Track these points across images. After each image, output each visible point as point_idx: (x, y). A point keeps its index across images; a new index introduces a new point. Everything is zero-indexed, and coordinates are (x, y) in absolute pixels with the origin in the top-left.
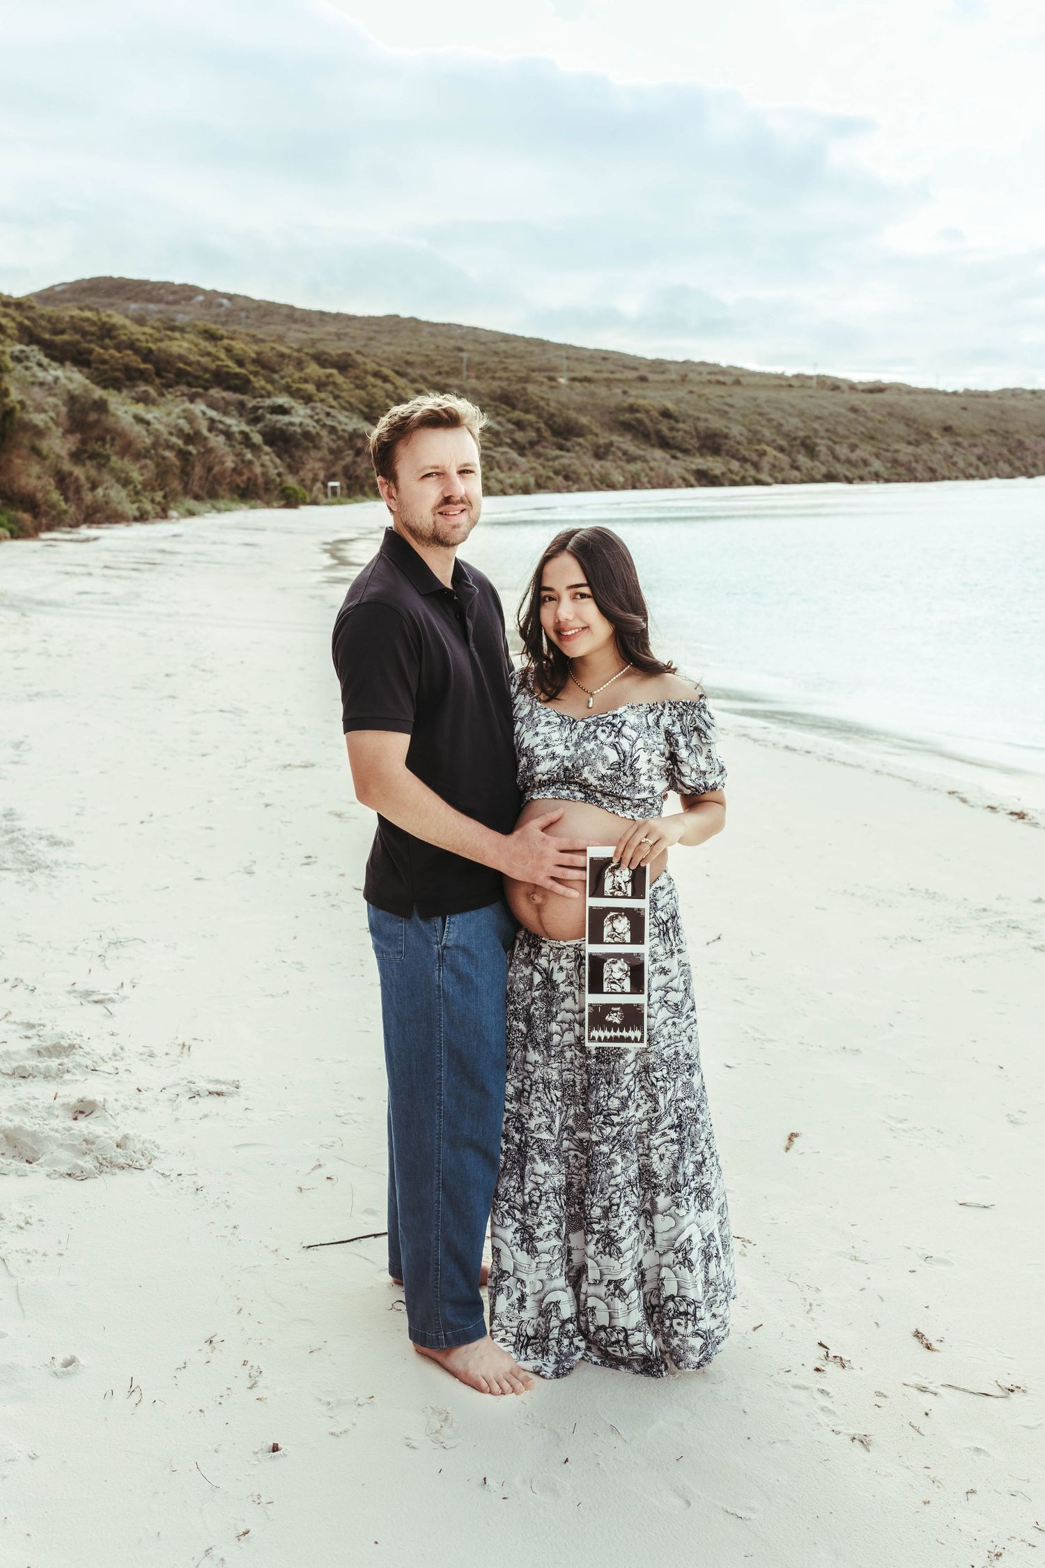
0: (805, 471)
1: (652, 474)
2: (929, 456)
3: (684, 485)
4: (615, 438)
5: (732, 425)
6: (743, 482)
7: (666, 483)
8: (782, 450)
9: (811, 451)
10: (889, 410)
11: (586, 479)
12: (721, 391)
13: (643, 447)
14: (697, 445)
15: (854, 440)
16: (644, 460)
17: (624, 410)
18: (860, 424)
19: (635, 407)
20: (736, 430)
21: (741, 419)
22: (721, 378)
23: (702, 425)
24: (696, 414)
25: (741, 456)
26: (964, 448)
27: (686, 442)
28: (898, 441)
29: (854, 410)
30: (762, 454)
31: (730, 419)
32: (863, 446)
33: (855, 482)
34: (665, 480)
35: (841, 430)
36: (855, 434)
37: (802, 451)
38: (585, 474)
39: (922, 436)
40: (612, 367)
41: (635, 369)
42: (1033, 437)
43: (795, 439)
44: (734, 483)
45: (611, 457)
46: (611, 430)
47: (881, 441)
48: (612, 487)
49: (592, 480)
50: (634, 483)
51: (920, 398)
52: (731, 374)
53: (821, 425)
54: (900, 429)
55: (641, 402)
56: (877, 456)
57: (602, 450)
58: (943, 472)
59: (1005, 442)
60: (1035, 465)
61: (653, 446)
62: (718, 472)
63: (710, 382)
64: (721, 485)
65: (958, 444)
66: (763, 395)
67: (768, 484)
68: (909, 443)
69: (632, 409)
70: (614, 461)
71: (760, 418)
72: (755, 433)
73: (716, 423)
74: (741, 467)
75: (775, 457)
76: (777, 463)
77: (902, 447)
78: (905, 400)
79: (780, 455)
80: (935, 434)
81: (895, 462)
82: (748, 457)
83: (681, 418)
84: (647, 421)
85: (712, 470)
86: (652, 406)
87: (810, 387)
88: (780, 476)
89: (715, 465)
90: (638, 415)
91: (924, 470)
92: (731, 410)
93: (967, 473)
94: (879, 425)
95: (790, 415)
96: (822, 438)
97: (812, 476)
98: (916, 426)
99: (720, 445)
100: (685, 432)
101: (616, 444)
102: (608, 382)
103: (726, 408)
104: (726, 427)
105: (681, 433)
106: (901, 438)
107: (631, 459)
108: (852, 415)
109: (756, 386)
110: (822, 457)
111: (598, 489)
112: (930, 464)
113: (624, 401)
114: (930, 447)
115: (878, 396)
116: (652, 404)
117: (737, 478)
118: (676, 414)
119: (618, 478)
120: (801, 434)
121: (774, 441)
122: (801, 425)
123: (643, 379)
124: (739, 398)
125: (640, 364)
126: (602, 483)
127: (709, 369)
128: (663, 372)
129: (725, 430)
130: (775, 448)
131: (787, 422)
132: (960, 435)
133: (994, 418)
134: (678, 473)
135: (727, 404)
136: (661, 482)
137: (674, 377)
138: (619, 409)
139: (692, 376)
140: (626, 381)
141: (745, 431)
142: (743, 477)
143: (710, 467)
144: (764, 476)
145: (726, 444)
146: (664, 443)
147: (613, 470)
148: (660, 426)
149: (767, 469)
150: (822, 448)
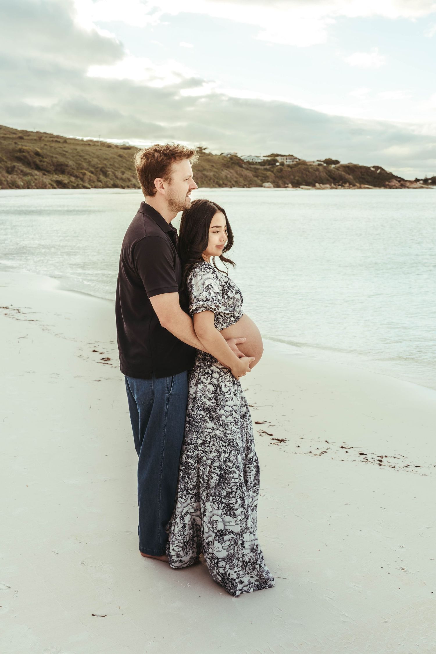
0: (104, 183)
1: (37, 182)
3: (51, 188)
4: (16, 164)
5: (68, 160)
6: (77, 187)
7: (43, 186)
8: (92, 172)
9: (105, 174)
11: (5, 183)
12: (60, 145)
13: (28, 169)
14: (53, 169)
15: (123, 169)
16: (31, 175)
17: (17, 151)
18: (124, 162)
19: (22, 150)
20: (71, 163)
21: (72, 158)
22: (59, 140)
23: (54, 160)
24: (51, 154)
25: (75, 175)
27: (48, 167)
29: (120, 156)
30: (84, 174)
31: (67, 158)
32: (127, 172)
33: (126, 188)
34: (42, 185)
35: (116, 165)
37: (101, 173)
38: (5, 181)
40: (5, 133)
41: (15, 134)
42: (196, 171)
43: (97, 168)
44: (74, 187)
45: (15, 173)
46: (11, 160)
48: (18, 187)
49: (8, 184)
50: (28, 186)
52: (61, 138)
53: (107, 162)
55: (24, 147)
56: (134, 177)
57: (10, 169)
61: (32, 169)
62: (66, 182)
63: (53, 141)
64: (68, 188)
66: (79, 148)
67: (89, 188)
69: (21, 151)
70: (17, 175)
71: (80, 158)
72: (79, 164)
73: (62, 159)
74: (75, 180)
75: (90, 176)
76: (91, 179)
79: (92, 175)
82: (78, 175)
83: (44, 156)
84: (29, 157)
85: (63, 181)
86: (30, 150)
87: (98, 146)
88: (94, 186)
89: (65, 179)
90: (24, 154)
92: (67, 154)
95: (93, 157)
96: (109, 168)
97: (108, 185)
99: (64, 170)
100: (47, 163)
101: (16, 167)
102: (5, 138)
103: (64, 153)
104: (66, 161)
105: (45, 163)
107: (25, 174)
108: (120, 159)
109: (73, 144)
110: (111, 177)
111: (11, 188)
113: (17, 147)
117: (75, 185)
118: (42, 154)
119: (20, 183)
120: (100, 166)
121: (88, 169)
122: (99, 162)
123: (21, 138)
124: (68, 148)
126: (13, 185)
127: (49, 136)
128: (29, 136)
129: (66, 163)
130: (89, 172)
131: (93, 160)
134: (48, 182)
135: (64, 151)
136: (41, 186)
137: (35, 138)
138: (14, 151)
139: (43, 138)
140: (13, 139)
141: (75, 164)
142: (78, 185)
143: (61, 180)
144: (87, 185)
145: (67, 169)
146: (38, 168)
147: (17, 179)
148: (35, 160)
149: (87, 181)
150: (110, 172)
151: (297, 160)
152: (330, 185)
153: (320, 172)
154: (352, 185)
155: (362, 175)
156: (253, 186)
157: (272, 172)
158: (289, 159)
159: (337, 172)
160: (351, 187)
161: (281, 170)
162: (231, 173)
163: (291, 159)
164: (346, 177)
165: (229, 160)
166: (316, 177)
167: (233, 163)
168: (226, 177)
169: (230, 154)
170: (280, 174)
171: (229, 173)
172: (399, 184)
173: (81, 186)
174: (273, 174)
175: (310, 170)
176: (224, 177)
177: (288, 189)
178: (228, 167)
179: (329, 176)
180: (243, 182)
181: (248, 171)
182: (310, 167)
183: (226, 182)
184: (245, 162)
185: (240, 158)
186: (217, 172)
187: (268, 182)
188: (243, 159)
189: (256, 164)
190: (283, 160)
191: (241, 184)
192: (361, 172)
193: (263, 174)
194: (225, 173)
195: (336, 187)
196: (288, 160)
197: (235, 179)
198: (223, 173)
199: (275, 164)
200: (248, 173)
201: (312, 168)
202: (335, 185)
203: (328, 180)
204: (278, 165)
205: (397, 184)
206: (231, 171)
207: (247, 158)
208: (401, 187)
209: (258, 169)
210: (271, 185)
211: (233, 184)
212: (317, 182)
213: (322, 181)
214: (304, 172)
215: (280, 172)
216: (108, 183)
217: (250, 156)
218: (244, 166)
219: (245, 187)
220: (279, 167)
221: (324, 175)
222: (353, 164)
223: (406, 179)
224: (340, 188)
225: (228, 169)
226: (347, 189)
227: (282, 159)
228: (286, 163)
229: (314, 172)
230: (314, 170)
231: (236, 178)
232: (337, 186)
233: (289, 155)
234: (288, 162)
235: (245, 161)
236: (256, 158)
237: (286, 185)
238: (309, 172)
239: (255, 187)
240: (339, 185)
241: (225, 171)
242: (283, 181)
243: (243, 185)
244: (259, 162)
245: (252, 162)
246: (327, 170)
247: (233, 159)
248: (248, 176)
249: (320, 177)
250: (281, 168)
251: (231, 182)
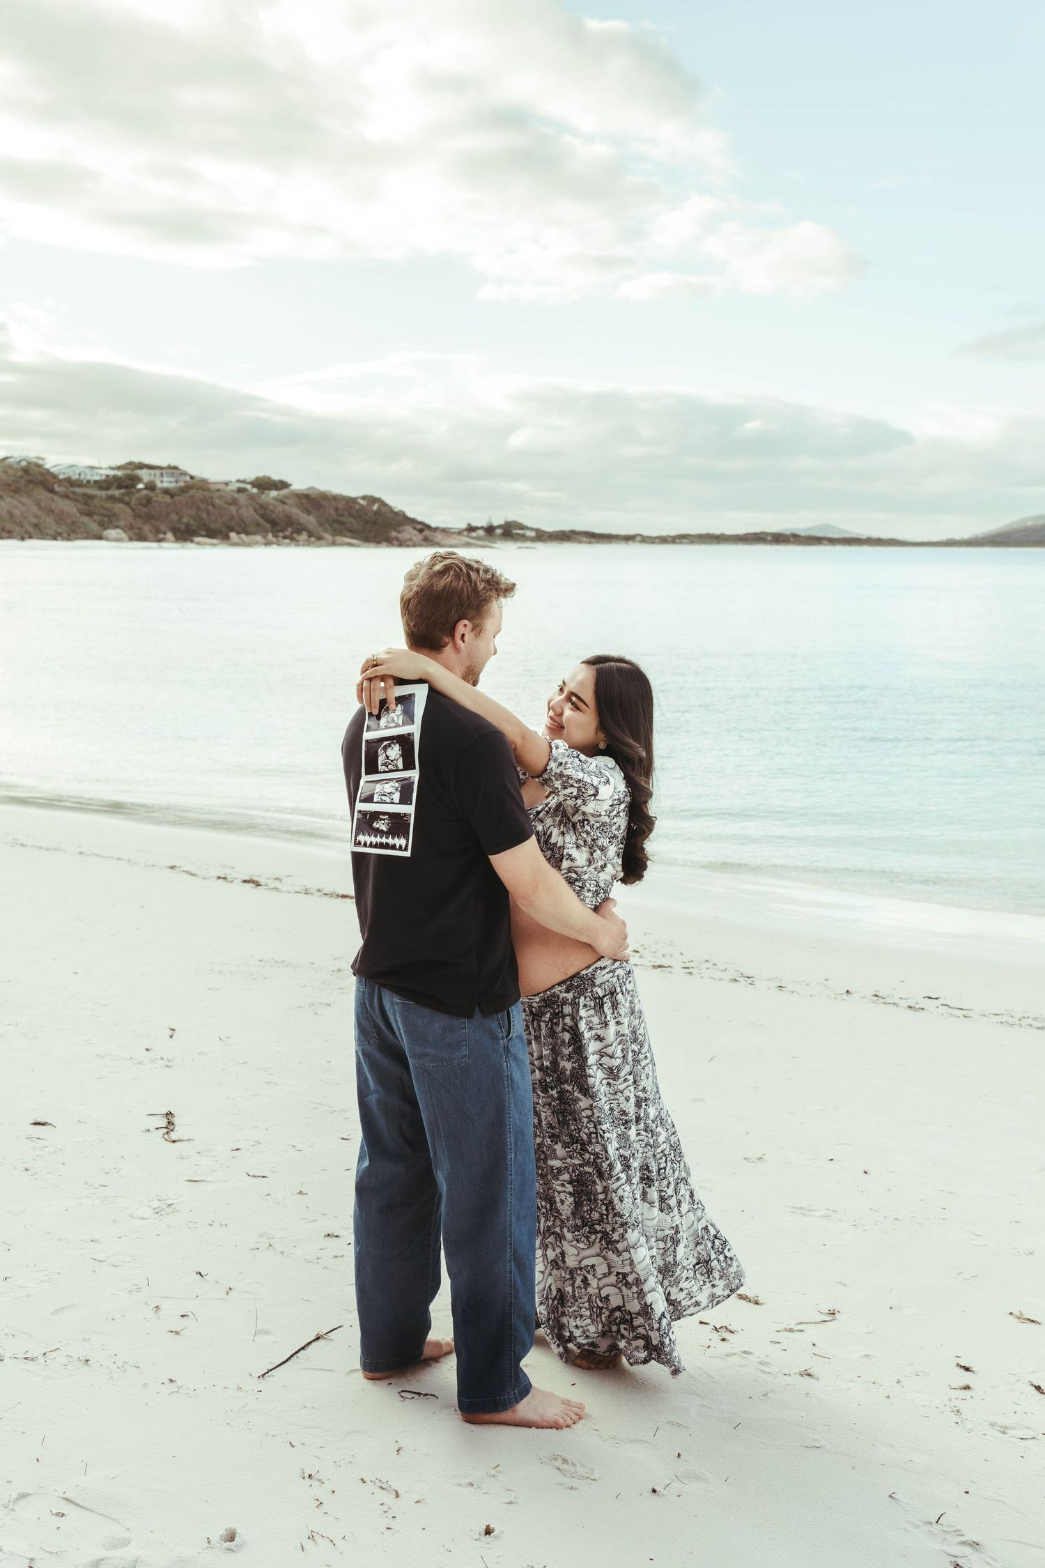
151: (188, 478)
152: (265, 537)
153: (240, 508)
154: (315, 538)
155: (339, 515)
156: (80, 536)
157: (128, 504)
158: (167, 476)
159: (281, 507)
160: (313, 543)
161: (149, 501)
162: (23, 504)
163: (172, 477)
164: (301, 520)
165: (20, 474)
166: (232, 517)
167: (30, 482)
168: (11, 514)
169: (27, 459)
170: (146, 510)
171: (19, 505)
172: (420, 537)
174: (128, 510)
175: (217, 501)
176: (4, 514)
177: (164, 544)
178: (17, 491)
179: (262, 516)
180: (54, 526)
181: (67, 502)
182: (217, 494)
183: (9, 526)
184: (60, 481)
185: (48, 471)
187: (117, 527)
188: (56, 473)
189: (88, 485)
190: (152, 478)
191: (48, 531)
192: (336, 510)
193: (105, 509)
194: (7, 504)
195: (278, 541)
196: (165, 479)
197: (34, 520)
198: (3, 504)
199: (134, 486)
200: (66, 505)
201: (220, 497)
202: (276, 536)
203: (259, 525)
204: (140, 490)
205: (415, 536)
206: (25, 500)
207: (66, 471)
208: (424, 543)
209: (92, 497)
210: (124, 535)
211: (27, 532)
212: (232, 530)
213: (244, 529)
215: (145, 506)
217: (72, 466)
218: (57, 488)
219: (59, 538)
220: (145, 492)
222: (319, 490)
223: (433, 525)
224: (286, 543)
225: (17, 496)
226: (304, 545)
227: (150, 475)
228: (159, 485)
229: (227, 506)
230: (227, 503)
231: (37, 517)
232: (280, 539)
233: (169, 467)
234: (166, 483)
235: (61, 477)
236: (88, 471)
237: (162, 536)
238: (214, 506)
239: (83, 538)
240: (285, 537)
241: (9, 500)
242: (152, 525)
243: (53, 533)
244: (95, 482)
245: (78, 480)
246: (257, 503)
247: (30, 471)
248: (67, 513)
249: (241, 519)
250: (147, 495)
251: (22, 526)
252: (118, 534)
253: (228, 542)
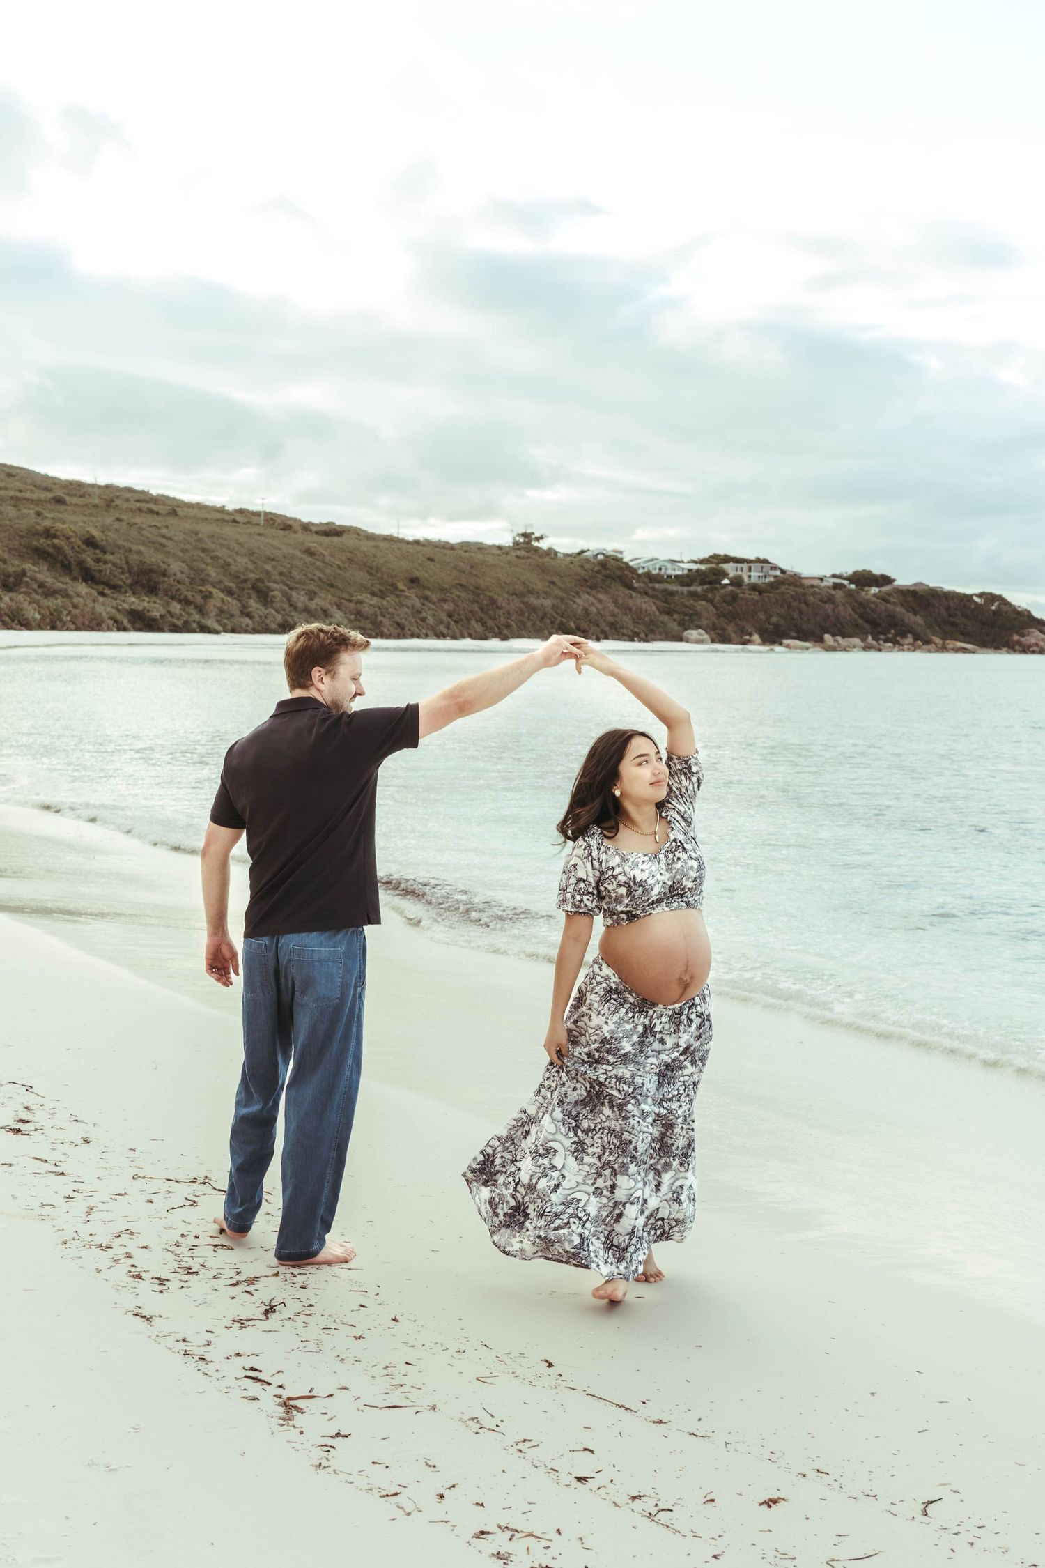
0: (257, 619)
1: (77, 612)
2: (396, 609)
3: (115, 628)
4: (27, 566)
5: (170, 561)
6: (185, 628)
7: (94, 623)
8: (230, 592)
9: (264, 596)
10: (349, 555)
12: (156, 521)
13: (62, 579)
14: (129, 581)
15: (312, 587)
16: (65, 594)
17: (39, 534)
18: (317, 568)
19: (52, 531)
20: (175, 567)
21: (181, 554)
22: (155, 508)
23: (134, 558)
24: (127, 544)
25: (182, 597)
26: (434, 604)
27: (115, 576)
28: (360, 591)
29: (310, 552)
30: (209, 596)
31: (167, 554)
32: (323, 595)
34: (91, 620)
35: (295, 573)
36: (313, 580)
37: (254, 595)
39: (386, 588)
40: (21, 486)
41: (47, 489)
42: (506, 595)
43: (245, 581)
44: (175, 629)
45: (23, 589)
46: (22, 557)
47: (342, 590)
48: (26, 625)
50: (53, 623)
51: (382, 545)
52: (164, 504)
53: (274, 567)
54: (361, 577)
55: (59, 526)
56: (339, 606)
57: (12, 579)
58: (412, 629)
59: (476, 598)
60: (508, 626)
61: (74, 579)
62: (156, 614)
63: (140, 509)
64: (160, 630)
65: (426, 598)
66: (204, 529)
67: (217, 632)
68: (373, 594)
69: (48, 533)
70: (27, 594)
71: (202, 555)
72: (198, 571)
73: (152, 557)
74: (183, 609)
75: (223, 600)
76: (226, 608)
77: (365, 597)
78: (366, 546)
79: (228, 599)
80: (401, 586)
81: (359, 614)
82: (191, 598)
83: (108, 548)
84: (67, 550)
85: (148, 611)
86: (74, 532)
87: (258, 525)
88: (230, 626)
89: (153, 606)
90: (56, 541)
91: (391, 625)
93: (438, 632)
94: (338, 571)
95: (237, 554)
96: (276, 582)
97: (267, 625)
98: (379, 575)
99: (157, 583)
100: (114, 565)
101: (28, 574)
102: (16, 502)
103: (163, 541)
104: (164, 563)
105: (110, 565)
106: (363, 588)
107: (50, 593)
108: (308, 559)
109: (194, 519)
110: (278, 605)
111: (7, 626)
112: (397, 619)
113: (38, 524)
114: (397, 600)
115: (335, 539)
116: (74, 529)
117: (179, 623)
118: (104, 543)
119: (33, 614)
120: (253, 576)
121: (220, 582)
122: (251, 566)
123: (59, 501)
124: (176, 529)
125: (55, 484)
126: (13, 621)
127: (136, 497)
128: (82, 496)
129: (163, 566)
130: (222, 591)
131: (235, 561)
132: (428, 589)
133: (464, 572)
134: (107, 613)
135: (163, 536)
136: (87, 623)
137: (96, 502)
138: (32, 532)
139: (118, 502)
140: (38, 502)
141: (186, 569)
142: (186, 623)
143: (144, 608)
144: (210, 623)
145: (163, 582)
146: (88, 577)
147: (25, 605)
148: (84, 556)
149: (212, 615)
150: (276, 593)
151: (778, 573)
152: (863, 640)
153: (836, 605)
154: (922, 640)
155: (950, 615)
156: (659, 636)
157: (711, 601)
158: (755, 571)
159: (883, 606)
160: (919, 647)
161: (734, 597)
162: (600, 601)
163: (761, 571)
164: (907, 621)
165: (597, 568)
166: (827, 617)
167: (607, 577)
168: (587, 612)
169: (605, 552)
170: (730, 608)
171: (595, 601)
173: (194, 625)
174: (711, 608)
175: (811, 599)
176: (579, 611)
177: (749, 647)
178: (594, 587)
179: (861, 616)
180: (631, 626)
181: (647, 599)
182: (811, 590)
183: (584, 625)
184: (639, 576)
185: (627, 564)
186: (562, 600)
187: (698, 627)
188: (635, 567)
189: (669, 580)
190: (739, 573)
191: (625, 631)
192: (948, 609)
193: (686, 607)
194: (583, 601)
195: (879, 645)
196: (753, 573)
197: (610, 619)
198: (578, 600)
199: (718, 582)
200: (645, 602)
201: (814, 594)
202: (876, 639)
203: (857, 626)
204: (726, 585)
206: (601, 596)
207: (646, 565)
209: (672, 594)
210: (706, 636)
211: (603, 632)
212: (827, 632)
213: (842, 629)
214: (795, 604)
215: (729, 603)
216: (267, 621)
217: (652, 560)
218: (636, 584)
219: (636, 639)
220: (730, 588)
221: (846, 612)
222: (928, 586)
224: (890, 647)
225: (594, 592)
226: (909, 650)
227: (737, 569)
228: (746, 579)
229: (823, 604)
230: (821, 601)
231: (614, 615)
232: (881, 643)
233: (758, 560)
234: (755, 576)
235: (641, 571)
236: (669, 566)
237: (747, 638)
238: (807, 604)
239: (662, 639)
240: (886, 641)
241: (586, 596)
242: (736, 625)
243: (630, 633)
244: (677, 577)
245: (658, 575)
246: (856, 601)
247: (608, 566)
248: (646, 611)
249: (838, 619)
250: (732, 591)
251: (598, 626)
252: (701, 635)
253: (822, 645)
